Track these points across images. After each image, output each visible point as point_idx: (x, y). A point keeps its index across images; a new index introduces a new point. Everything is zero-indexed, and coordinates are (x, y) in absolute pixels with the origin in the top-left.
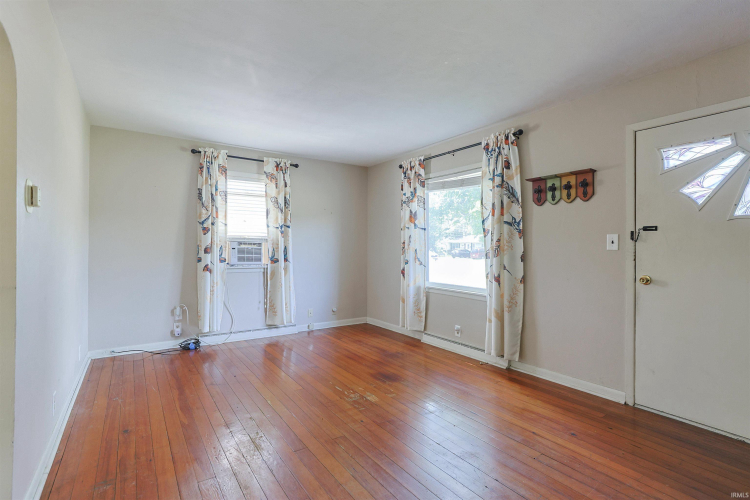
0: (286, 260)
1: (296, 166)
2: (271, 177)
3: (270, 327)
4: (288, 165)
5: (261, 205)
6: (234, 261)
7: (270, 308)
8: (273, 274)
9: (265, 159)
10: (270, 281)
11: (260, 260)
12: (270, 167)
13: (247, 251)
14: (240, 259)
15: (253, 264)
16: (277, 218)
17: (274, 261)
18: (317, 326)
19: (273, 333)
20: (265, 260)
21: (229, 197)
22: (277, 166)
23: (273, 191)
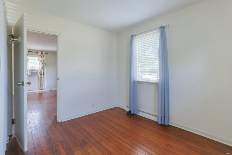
0: (44, 74)
1: (47, 53)
2: (40, 56)
3: (40, 89)
4: (45, 53)
5: (38, 62)
6: (30, 75)
7: (40, 85)
8: (41, 77)
9: (38, 52)
10: (40, 79)
11: (37, 74)
12: (40, 54)
13: (34, 72)
14: (32, 74)
15: (35, 75)
16: (41, 65)
17: (41, 74)
18: (53, 89)
19: (41, 91)
20: (39, 74)
21: (29, 60)
22: (42, 53)
23: (40, 59)
